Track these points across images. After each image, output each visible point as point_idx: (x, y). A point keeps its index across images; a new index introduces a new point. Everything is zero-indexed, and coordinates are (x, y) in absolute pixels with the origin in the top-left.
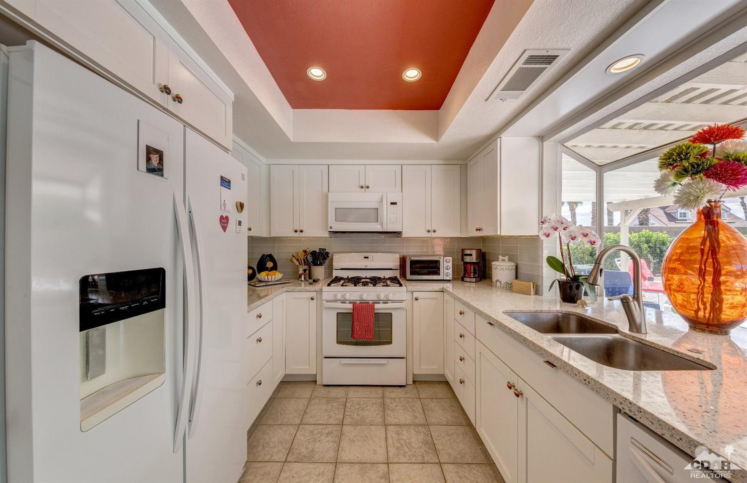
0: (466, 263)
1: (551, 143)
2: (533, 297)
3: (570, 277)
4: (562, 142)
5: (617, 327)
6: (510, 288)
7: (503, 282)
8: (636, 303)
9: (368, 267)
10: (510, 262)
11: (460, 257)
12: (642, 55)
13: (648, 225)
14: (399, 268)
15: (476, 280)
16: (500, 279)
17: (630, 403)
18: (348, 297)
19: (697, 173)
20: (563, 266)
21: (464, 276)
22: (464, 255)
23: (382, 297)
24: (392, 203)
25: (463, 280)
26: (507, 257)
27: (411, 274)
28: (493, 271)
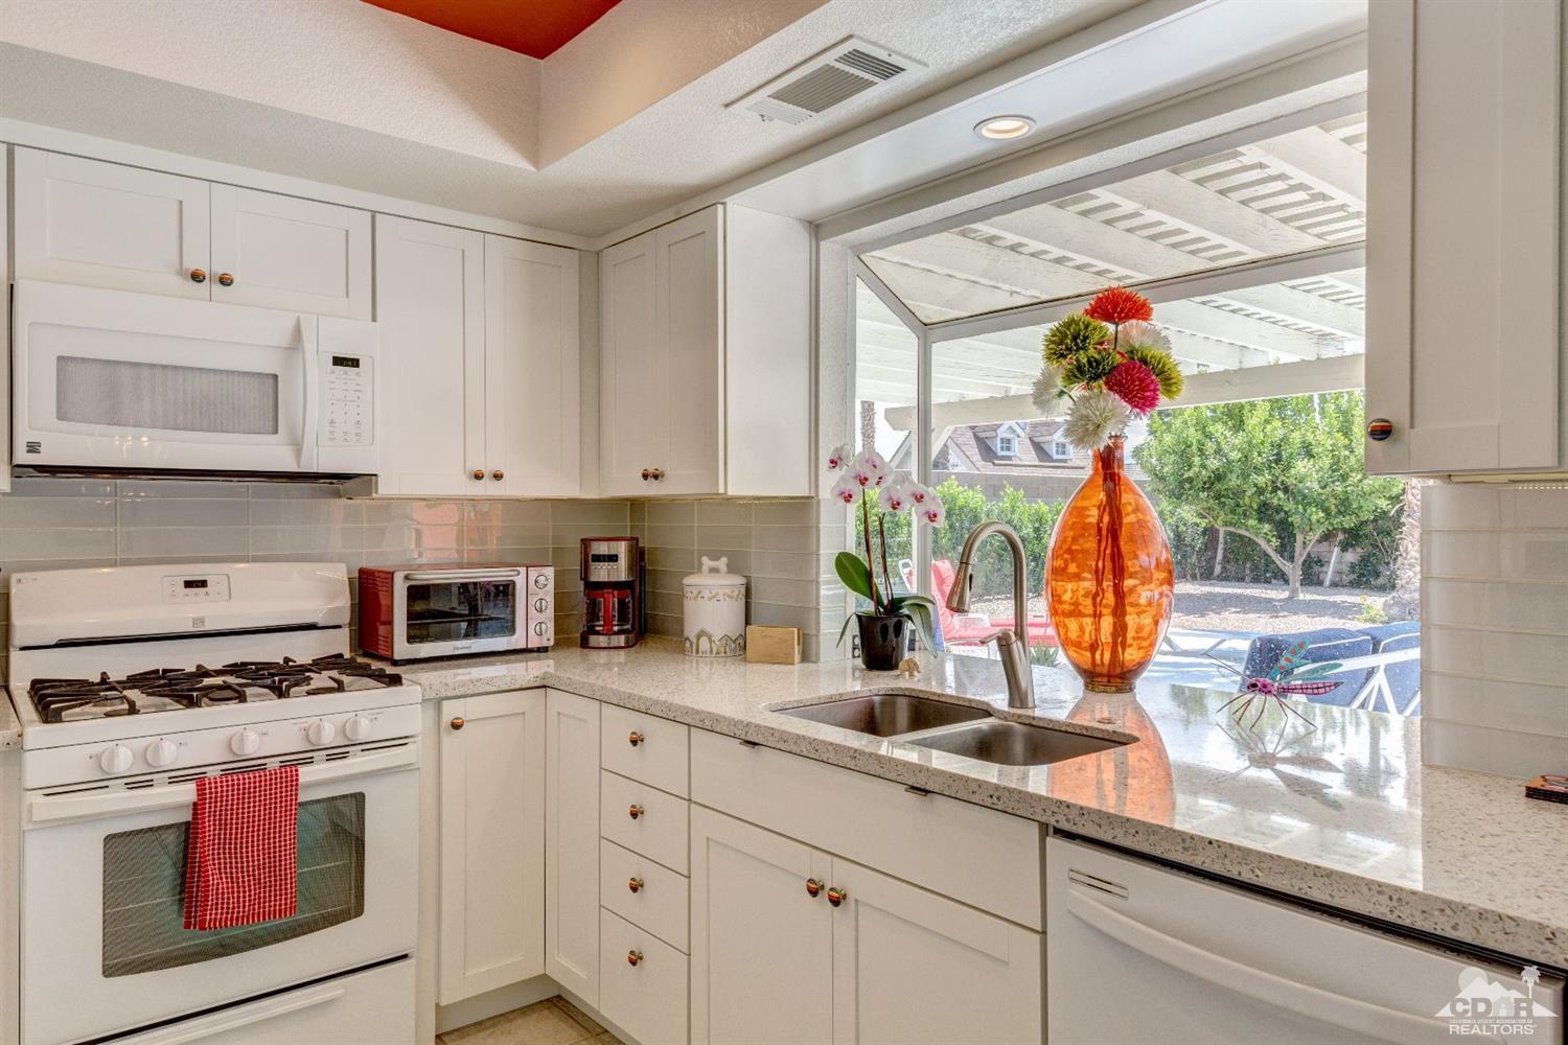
0: (593, 588)
1: (837, 246)
2: (798, 667)
3: (883, 606)
4: (859, 250)
5: (988, 704)
6: (740, 648)
7: (717, 635)
8: (1020, 644)
9: (209, 627)
10: (731, 575)
11: (576, 566)
12: (1032, 119)
13: (947, 468)
14: (345, 618)
15: (627, 641)
16: (709, 629)
17: (1068, 806)
18: (172, 755)
19: (1096, 377)
20: (869, 575)
21: (591, 631)
22: (588, 559)
23: (329, 736)
24: (338, 361)
25: (584, 644)
26: (724, 560)
27: (411, 639)
28: (689, 605)
